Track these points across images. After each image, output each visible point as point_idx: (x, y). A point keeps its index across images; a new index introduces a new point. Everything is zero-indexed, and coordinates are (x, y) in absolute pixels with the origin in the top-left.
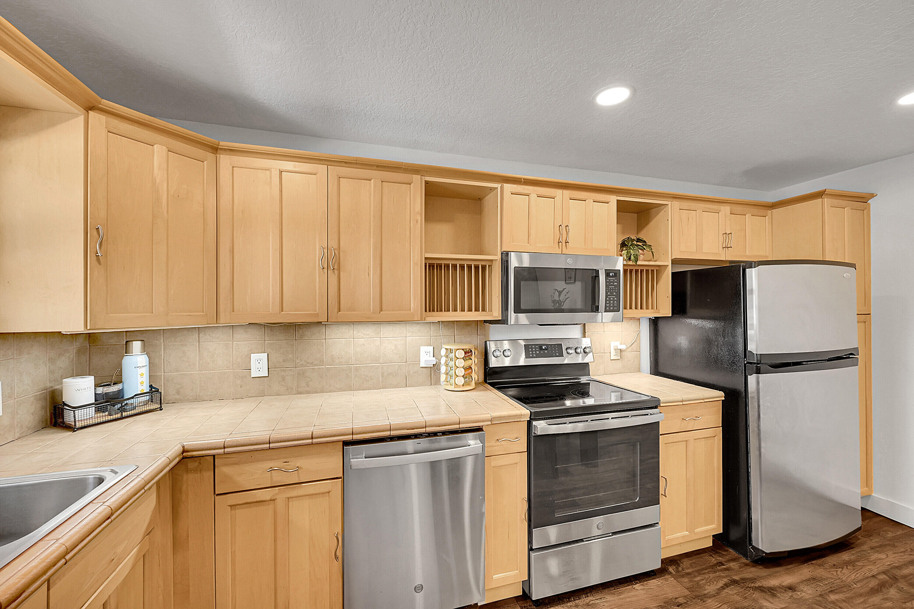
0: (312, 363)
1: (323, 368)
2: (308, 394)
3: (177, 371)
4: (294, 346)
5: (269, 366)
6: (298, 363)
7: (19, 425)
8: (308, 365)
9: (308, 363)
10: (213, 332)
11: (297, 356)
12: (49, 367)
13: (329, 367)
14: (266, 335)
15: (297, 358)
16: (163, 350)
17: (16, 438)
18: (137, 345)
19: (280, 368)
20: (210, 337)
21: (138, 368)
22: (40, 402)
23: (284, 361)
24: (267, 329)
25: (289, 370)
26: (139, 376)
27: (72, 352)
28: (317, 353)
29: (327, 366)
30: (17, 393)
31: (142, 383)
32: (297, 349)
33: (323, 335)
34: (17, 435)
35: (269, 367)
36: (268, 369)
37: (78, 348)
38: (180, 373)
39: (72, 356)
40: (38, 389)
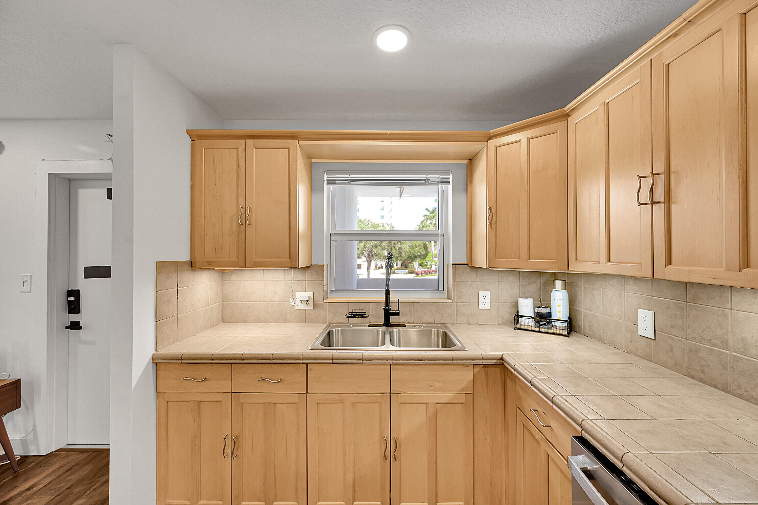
0: (709, 341)
1: (727, 354)
2: (703, 383)
3: (590, 311)
4: (684, 309)
5: (656, 327)
6: (689, 335)
7: (501, 317)
8: (703, 342)
9: (703, 338)
10: (611, 280)
11: (687, 325)
12: (521, 290)
13: (738, 356)
14: (653, 290)
15: (688, 328)
16: (583, 291)
17: (500, 323)
18: (559, 283)
19: (668, 334)
20: (609, 284)
21: (556, 301)
22: (515, 308)
23: (672, 326)
24: (654, 283)
25: (678, 340)
26: (557, 306)
27: (539, 283)
28: (716, 328)
29: (735, 354)
30: (500, 300)
31: (559, 312)
32: (688, 315)
33: (728, 302)
34: (500, 322)
35: (656, 329)
36: (655, 330)
37: (544, 281)
38: (592, 312)
39: (539, 286)
40: (513, 301)
